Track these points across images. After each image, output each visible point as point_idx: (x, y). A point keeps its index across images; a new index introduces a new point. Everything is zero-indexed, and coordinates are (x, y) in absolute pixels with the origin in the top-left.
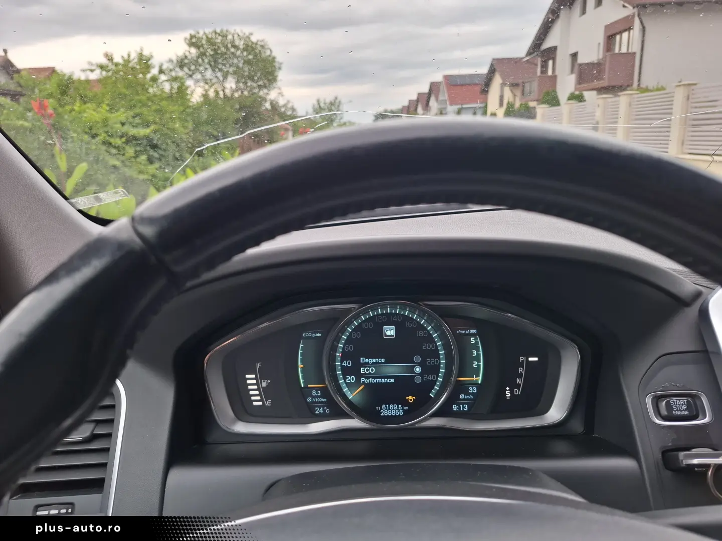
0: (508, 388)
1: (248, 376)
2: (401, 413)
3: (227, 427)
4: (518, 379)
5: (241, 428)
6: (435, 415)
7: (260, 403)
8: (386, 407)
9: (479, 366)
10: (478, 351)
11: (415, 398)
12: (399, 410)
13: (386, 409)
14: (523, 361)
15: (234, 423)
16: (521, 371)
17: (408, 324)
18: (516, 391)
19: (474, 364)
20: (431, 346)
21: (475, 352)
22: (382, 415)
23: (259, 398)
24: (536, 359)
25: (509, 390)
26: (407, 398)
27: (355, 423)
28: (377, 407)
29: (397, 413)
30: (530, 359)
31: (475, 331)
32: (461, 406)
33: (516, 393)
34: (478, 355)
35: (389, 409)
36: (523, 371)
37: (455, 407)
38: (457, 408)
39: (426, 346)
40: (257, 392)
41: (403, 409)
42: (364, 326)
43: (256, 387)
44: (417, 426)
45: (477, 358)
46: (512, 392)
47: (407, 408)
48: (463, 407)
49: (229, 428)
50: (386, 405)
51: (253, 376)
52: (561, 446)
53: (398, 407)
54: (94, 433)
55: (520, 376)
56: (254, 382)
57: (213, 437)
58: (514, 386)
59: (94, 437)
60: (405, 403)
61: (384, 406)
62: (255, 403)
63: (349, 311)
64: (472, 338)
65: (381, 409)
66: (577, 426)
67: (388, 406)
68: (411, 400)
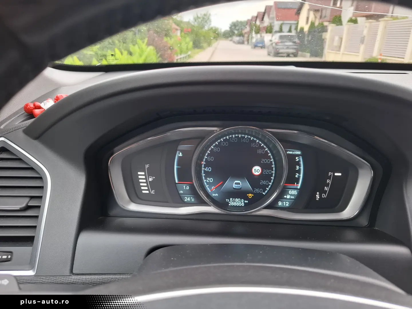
0: (318, 193)
1: (139, 173)
2: (243, 204)
3: (123, 206)
4: (325, 187)
5: (133, 207)
6: (267, 207)
7: (147, 192)
8: (233, 200)
9: (299, 176)
10: (300, 166)
11: (253, 195)
12: (242, 202)
13: (233, 201)
14: (331, 175)
15: (128, 204)
16: (328, 182)
17: (253, 145)
18: (324, 195)
19: (296, 175)
20: (267, 161)
21: (298, 167)
22: (229, 205)
23: (146, 188)
24: (340, 174)
25: (319, 194)
26: (248, 195)
27: (211, 209)
28: (227, 200)
29: (240, 205)
30: (336, 174)
31: (299, 153)
32: (284, 203)
33: (323, 196)
34: (300, 169)
35: (235, 201)
36: (330, 182)
37: (280, 203)
38: (282, 204)
39: (263, 161)
40: (145, 184)
41: (244, 202)
42: (222, 144)
43: (145, 181)
44: (253, 214)
45: (299, 172)
46: (320, 196)
47: (247, 202)
48: (286, 204)
49: (125, 207)
50: (233, 198)
51: (143, 173)
52: (351, 234)
53: (241, 201)
54: (29, 205)
55: (327, 185)
56: (144, 177)
57: (113, 212)
58: (322, 191)
59: (28, 208)
60: (246, 198)
61: (231, 199)
62: (143, 192)
63: (212, 132)
64: (297, 158)
65: (229, 201)
66: (364, 222)
67: (234, 199)
68: (250, 196)
